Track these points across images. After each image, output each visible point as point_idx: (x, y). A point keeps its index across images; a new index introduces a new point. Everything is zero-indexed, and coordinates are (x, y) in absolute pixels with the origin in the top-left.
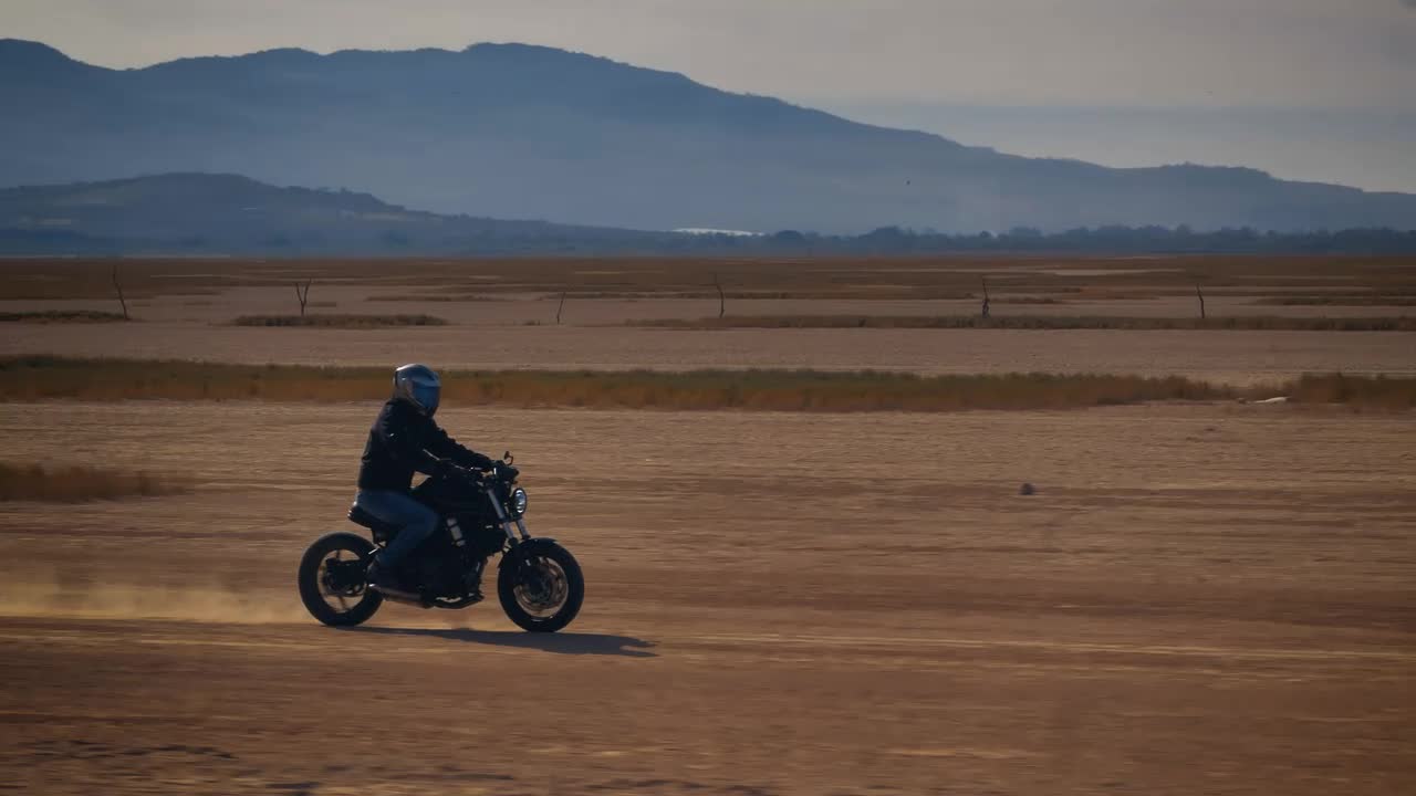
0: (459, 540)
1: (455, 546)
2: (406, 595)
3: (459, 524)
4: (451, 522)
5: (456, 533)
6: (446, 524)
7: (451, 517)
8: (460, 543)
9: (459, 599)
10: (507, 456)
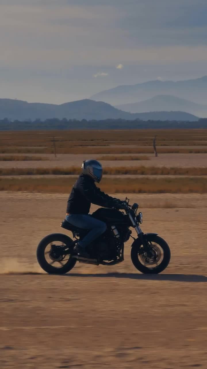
0: (117, 235)
1: (115, 237)
2: (90, 260)
3: (116, 228)
4: (113, 227)
5: (116, 232)
6: (111, 228)
7: (113, 225)
8: (118, 237)
9: (112, 261)
10: (127, 199)
